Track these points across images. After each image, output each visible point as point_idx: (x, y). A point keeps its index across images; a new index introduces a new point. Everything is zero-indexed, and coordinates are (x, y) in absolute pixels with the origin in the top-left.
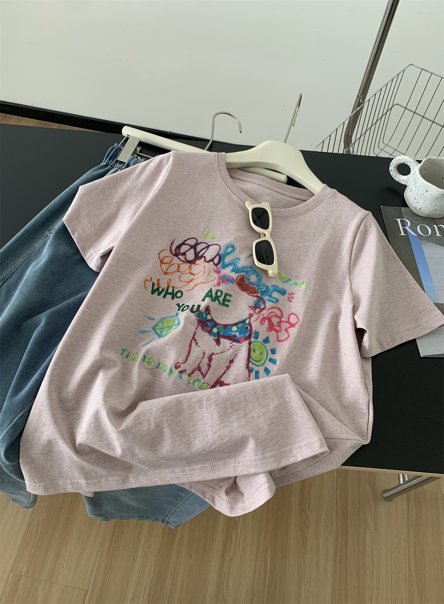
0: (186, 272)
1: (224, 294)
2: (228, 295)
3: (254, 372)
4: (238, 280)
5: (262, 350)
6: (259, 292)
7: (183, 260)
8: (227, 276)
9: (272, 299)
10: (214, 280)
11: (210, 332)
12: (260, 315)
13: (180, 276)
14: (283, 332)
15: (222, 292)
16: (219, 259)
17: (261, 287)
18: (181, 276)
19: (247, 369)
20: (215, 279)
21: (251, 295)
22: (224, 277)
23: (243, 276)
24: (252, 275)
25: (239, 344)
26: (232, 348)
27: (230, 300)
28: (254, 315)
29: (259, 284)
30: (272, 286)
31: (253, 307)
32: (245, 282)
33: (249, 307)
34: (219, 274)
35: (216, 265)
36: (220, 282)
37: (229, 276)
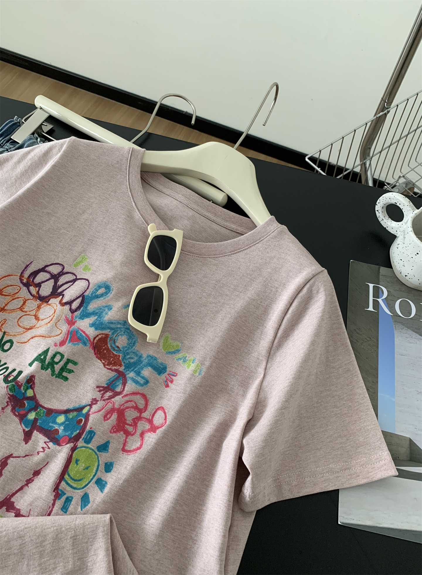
0: (31, 313)
1: (65, 360)
2: (72, 363)
3: (63, 499)
4: (95, 341)
5: (90, 463)
6: (123, 363)
7: (34, 295)
8: (81, 332)
9: (139, 379)
10: (59, 335)
11: (22, 418)
12: (109, 403)
13: (20, 318)
14: (137, 437)
15: (62, 356)
16: (81, 303)
17: (129, 356)
18: (22, 318)
19: (54, 491)
20: (61, 333)
21: (108, 367)
22: (76, 332)
23: (107, 336)
24: (121, 335)
25: (58, 447)
26: (44, 452)
27: (73, 371)
28: (98, 403)
29: (128, 351)
30: (148, 357)
31: (103, 387)
32: (107, 345)
33: (98, 387)
34: (70, 327)
35: (72, 311)
36: (67, 339)
37: (84, 332)
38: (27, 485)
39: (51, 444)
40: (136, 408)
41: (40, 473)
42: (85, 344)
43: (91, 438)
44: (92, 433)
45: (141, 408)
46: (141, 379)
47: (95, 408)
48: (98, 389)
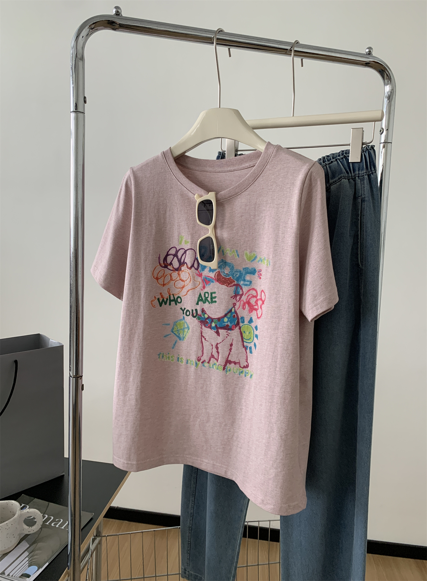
0: (178, 279)
1: (210, 294)
2: (213, 293)
3: (248, 349)
4: (216, 278)
5: (249, 330)
6: (234, 280)
7: (172, 270)
11: (210, 327)
12: (241, 301)
13: (174, 284)
14: (260, 309)
15: (208, 293)
16: (198, 263)
17: (235, 275)
19: (243, 348)
20: (200, 283)
21: (229, 286)
22: (206, 278)
23: (219, 272)
24: (225, 267)
25: (233, 331)
26: (228, 336)
27: (215, 296)
28: (237, 304)
29: (232, 273)
30: (243, 269)
31: (234, 296)
32: (222, 276)
33: (231, 297)
34: (202, 278)
35: (197, 269)
36: (204, 284)
37: (209, 277)
38: (230, 351)
39: (229, 331)
40: (253, 296)
41: (232, 344)
42: (213, 282)
43: (244, 320)
44: (243, 318)
45: (255, 295)
46: (247, 282)
47: (236, 307)
48: (232, 298)
